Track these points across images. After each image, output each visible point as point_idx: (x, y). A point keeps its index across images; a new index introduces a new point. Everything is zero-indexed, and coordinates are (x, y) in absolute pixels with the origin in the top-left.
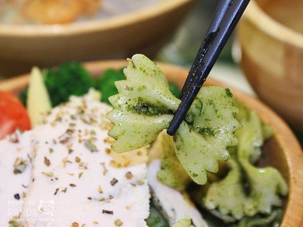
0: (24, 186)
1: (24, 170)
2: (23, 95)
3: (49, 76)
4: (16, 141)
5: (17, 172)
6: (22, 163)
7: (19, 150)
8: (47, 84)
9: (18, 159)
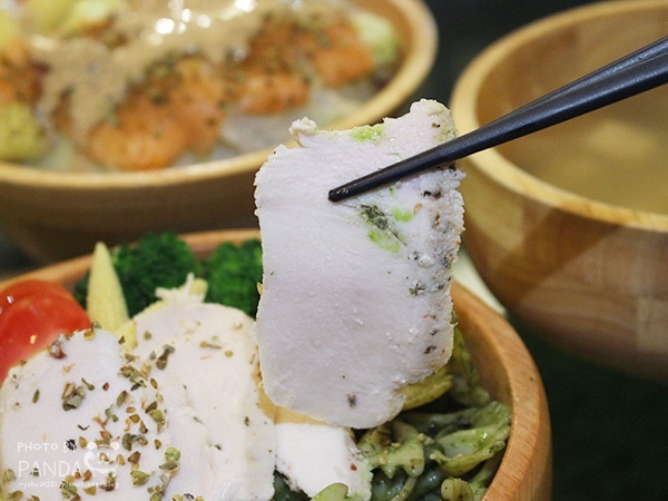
0: (80, 427)
1: (80, 404)
2: (80, 289)
3: (121, 257)
4: (61, 356)
5: (68, 407)
6: (75, 393)
7: (68, 370)
8: (118, 270)
9: (68, 385)
